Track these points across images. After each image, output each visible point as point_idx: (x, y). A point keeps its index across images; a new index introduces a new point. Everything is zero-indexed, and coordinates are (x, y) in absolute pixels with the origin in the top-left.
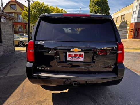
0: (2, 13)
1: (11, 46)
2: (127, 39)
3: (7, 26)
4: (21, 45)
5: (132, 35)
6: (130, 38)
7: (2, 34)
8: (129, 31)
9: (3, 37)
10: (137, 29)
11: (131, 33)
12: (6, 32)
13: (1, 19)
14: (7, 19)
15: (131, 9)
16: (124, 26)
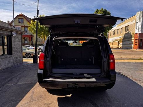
0: (14, 28)
1: (20, 57)
2: (133, 50)
3: (17, 39)
4: (27, 57)
5: (137, 45)
6: (135, 49)
7: (13, 47)
8: (134, 41)
9: (13, 49)
10: (142, 39)
11: (136, 43)
12: (16, 45)
13: (13, 34)
14: (17, 33)
15: (134, 20)
16: (128, 36)
